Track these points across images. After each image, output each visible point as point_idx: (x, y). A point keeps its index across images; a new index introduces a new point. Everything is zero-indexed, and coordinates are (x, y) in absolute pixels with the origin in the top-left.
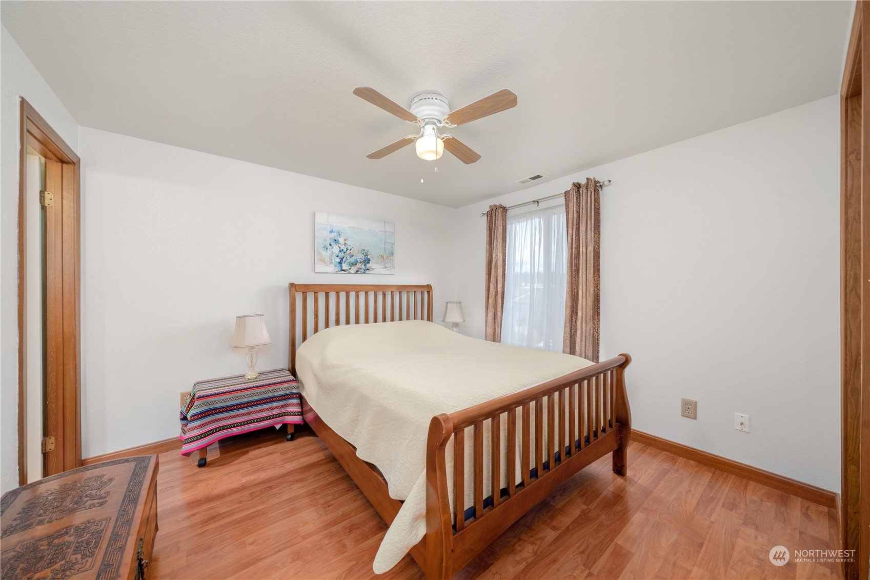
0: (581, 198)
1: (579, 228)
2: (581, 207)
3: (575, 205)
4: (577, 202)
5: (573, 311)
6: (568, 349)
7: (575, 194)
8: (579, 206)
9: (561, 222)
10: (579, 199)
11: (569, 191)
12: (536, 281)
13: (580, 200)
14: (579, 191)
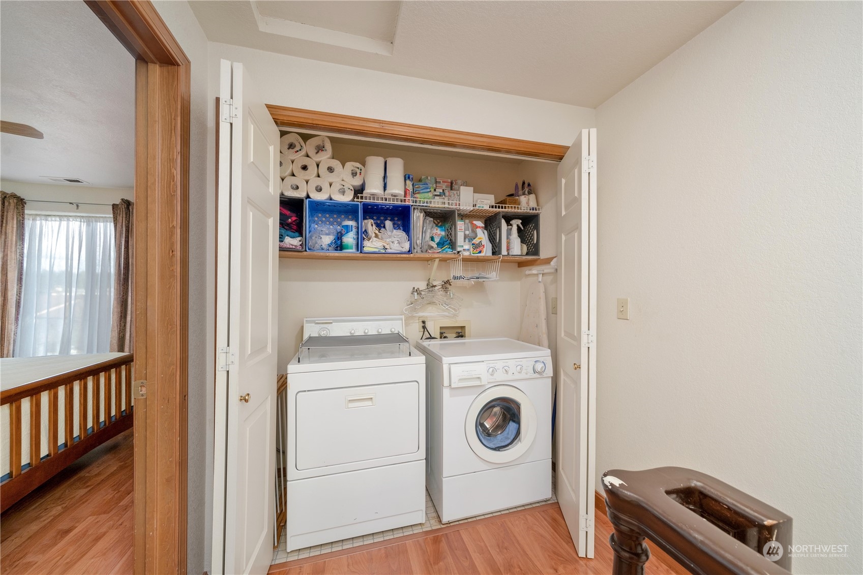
0: (131, 214)
1: (128, 241)
2: (130, 223)
3: (124, 219)
4: (126, 217)
5: (121, 316)
6: (116, 347)
7: (124, 209)
8: (129, 222)
9: (108, 229)
10: (128, 215)
11: (118, 205)
12: (74, 284)
13: (130, 216)
14: (129, 208)
